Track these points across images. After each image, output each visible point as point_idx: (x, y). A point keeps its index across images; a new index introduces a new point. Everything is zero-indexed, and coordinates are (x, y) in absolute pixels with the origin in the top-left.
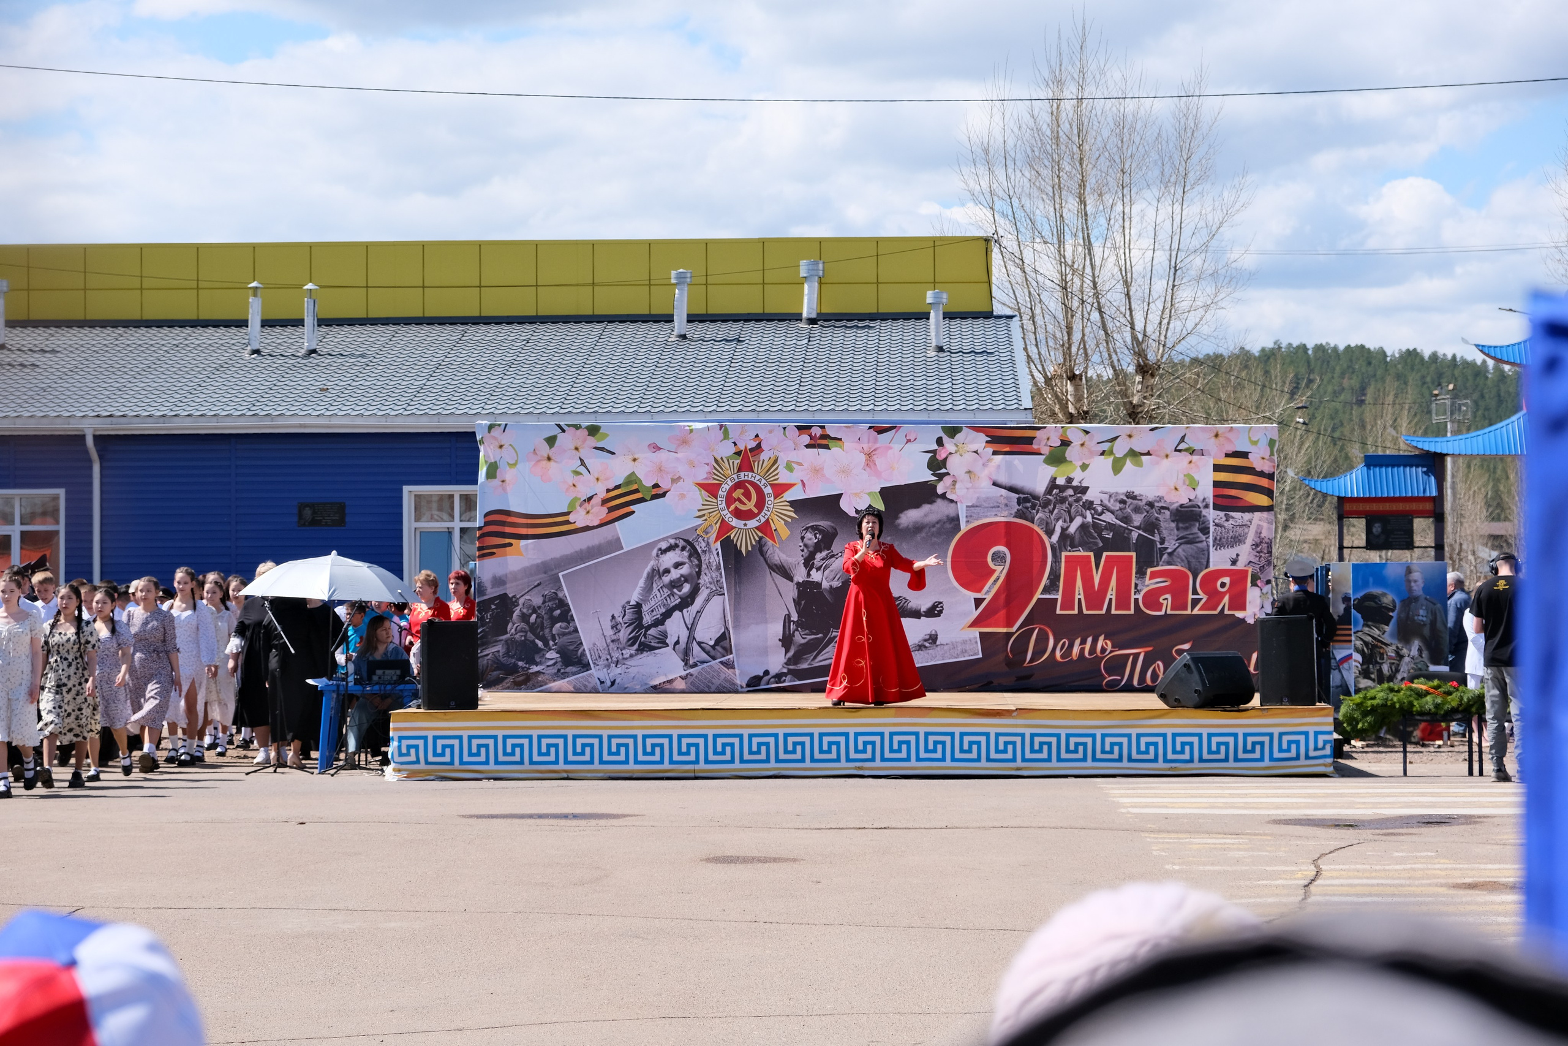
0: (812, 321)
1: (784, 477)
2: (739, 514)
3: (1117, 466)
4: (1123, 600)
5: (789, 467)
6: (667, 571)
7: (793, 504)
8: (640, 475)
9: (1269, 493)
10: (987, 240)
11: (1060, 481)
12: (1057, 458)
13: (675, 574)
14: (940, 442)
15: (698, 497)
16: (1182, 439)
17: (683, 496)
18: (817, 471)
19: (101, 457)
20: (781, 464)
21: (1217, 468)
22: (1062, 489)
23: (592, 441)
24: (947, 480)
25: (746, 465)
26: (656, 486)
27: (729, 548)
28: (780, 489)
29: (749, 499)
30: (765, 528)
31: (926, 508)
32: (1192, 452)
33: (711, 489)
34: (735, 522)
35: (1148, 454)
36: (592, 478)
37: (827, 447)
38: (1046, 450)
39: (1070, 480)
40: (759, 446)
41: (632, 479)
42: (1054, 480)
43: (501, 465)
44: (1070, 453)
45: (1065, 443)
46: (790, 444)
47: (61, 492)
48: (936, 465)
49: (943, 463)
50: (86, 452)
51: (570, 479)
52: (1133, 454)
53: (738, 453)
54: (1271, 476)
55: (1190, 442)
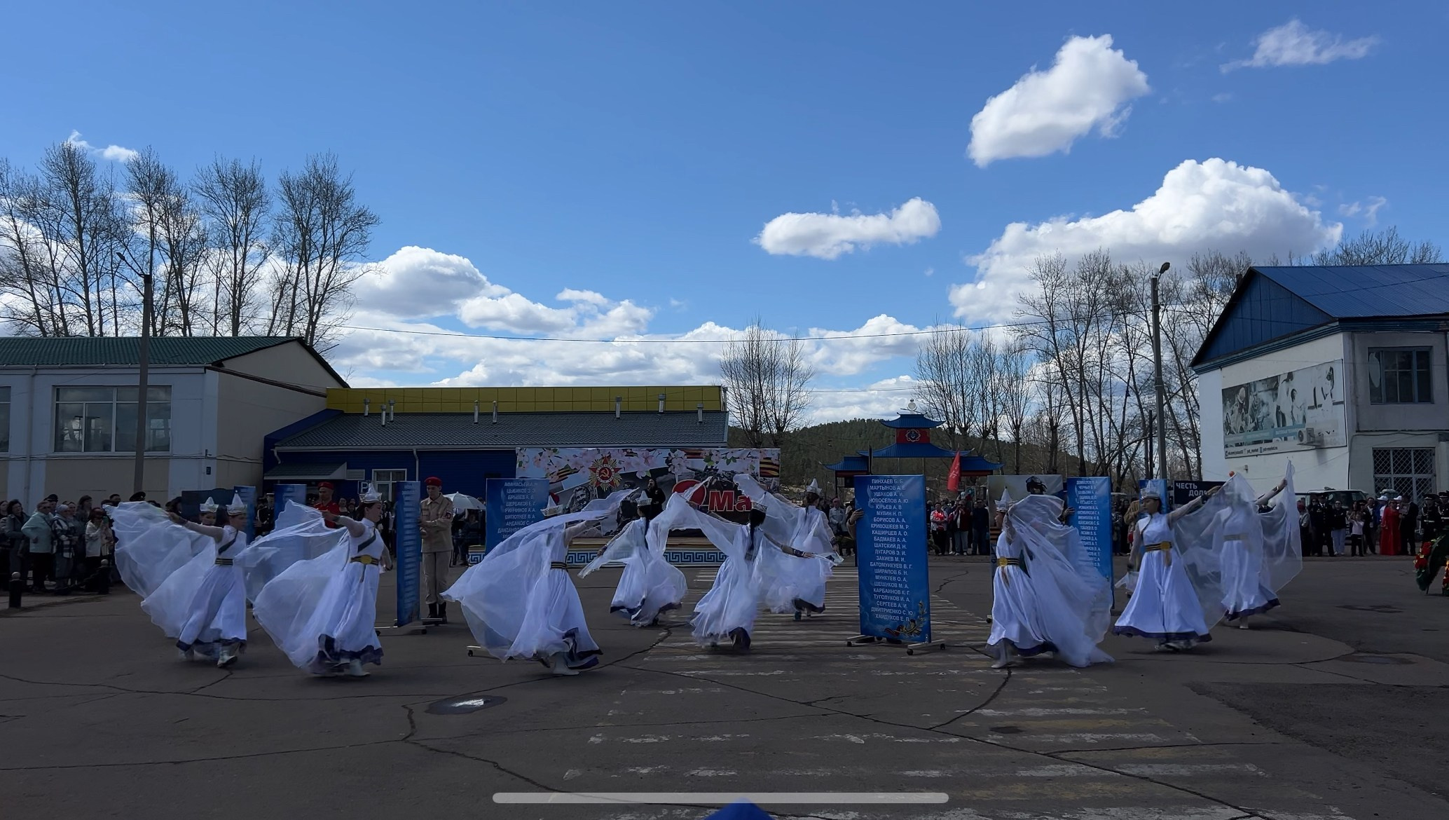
0: (661, 413)
1: (618, 466)
2: (603, 478)
3: (728, 463)
4: (730, 507)
5: (620, 463)
6: (579, 497)
7: (620, 475)
8: (570, 465)
9: (778, 471)
10: (720, 387)
11: (709, 467)
12: (708, 460)
13: (581, 498)
14: (669, 454)
15: (589, 473)
16: (749, 454)
17: (584, 472)
18: (629, 464)
19: (419, 458)
20: (617, 461)
21: (761, 463)
22: (710, 470)
23: (554, 454)
24: (672, 467)
25: (605, 462)
26: (575, 469)
27: (600, 489)
28: (617, 470)
29: (606, 473)
30: (612, 483)
31: (665, 476)
32: (753, 458)
33: (594, 470)
34: (602, 481)
35: (738, 458)
36: (554, 466)
37: (632, 456)
38: (704, 457)
39: (712, 467)
40: (610, 456)
41: (567, 466)
42: (707, 467)
43: (524, 463)
44: (713, 458)
45: (711, 455)
46: (620, 455)
47: (406, 470)
48: (668, 461)
49: (671, 461)
50: (414, 456)
51: (547, 466)
52: (734, 459)
53: (603, 458)
54: (778, 466)
55: (752, 455)
